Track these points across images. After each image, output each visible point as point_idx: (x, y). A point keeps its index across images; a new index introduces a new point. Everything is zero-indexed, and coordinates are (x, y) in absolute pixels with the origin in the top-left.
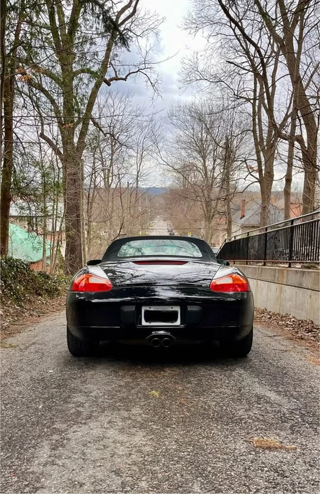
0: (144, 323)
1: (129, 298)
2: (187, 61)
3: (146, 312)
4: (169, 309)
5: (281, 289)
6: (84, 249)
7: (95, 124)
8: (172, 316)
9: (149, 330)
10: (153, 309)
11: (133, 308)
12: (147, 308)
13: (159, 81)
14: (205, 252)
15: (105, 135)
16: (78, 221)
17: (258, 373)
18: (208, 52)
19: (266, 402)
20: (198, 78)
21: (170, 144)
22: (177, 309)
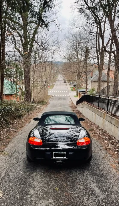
0: (54, 158)
1: (48, 149)
2: (71, 21)
3: (54, 154)
4: (63, 153)
5: (104, 121)
6: (31, 91)
7: (36, 42)
8: (63, 155)
9: (56, 160)
10: (56, 153)
11: (50, 153)
12: (55, 153)
13: (60, 25)
14: (76, 121)
15: (39, 46)
16: (29, 81)
17: (93, 174)
18: (79, 16)
19: (94, 195)
20: (75, 27)
21: (64, 48)
22: (65, 153)
